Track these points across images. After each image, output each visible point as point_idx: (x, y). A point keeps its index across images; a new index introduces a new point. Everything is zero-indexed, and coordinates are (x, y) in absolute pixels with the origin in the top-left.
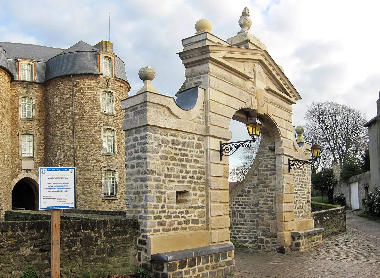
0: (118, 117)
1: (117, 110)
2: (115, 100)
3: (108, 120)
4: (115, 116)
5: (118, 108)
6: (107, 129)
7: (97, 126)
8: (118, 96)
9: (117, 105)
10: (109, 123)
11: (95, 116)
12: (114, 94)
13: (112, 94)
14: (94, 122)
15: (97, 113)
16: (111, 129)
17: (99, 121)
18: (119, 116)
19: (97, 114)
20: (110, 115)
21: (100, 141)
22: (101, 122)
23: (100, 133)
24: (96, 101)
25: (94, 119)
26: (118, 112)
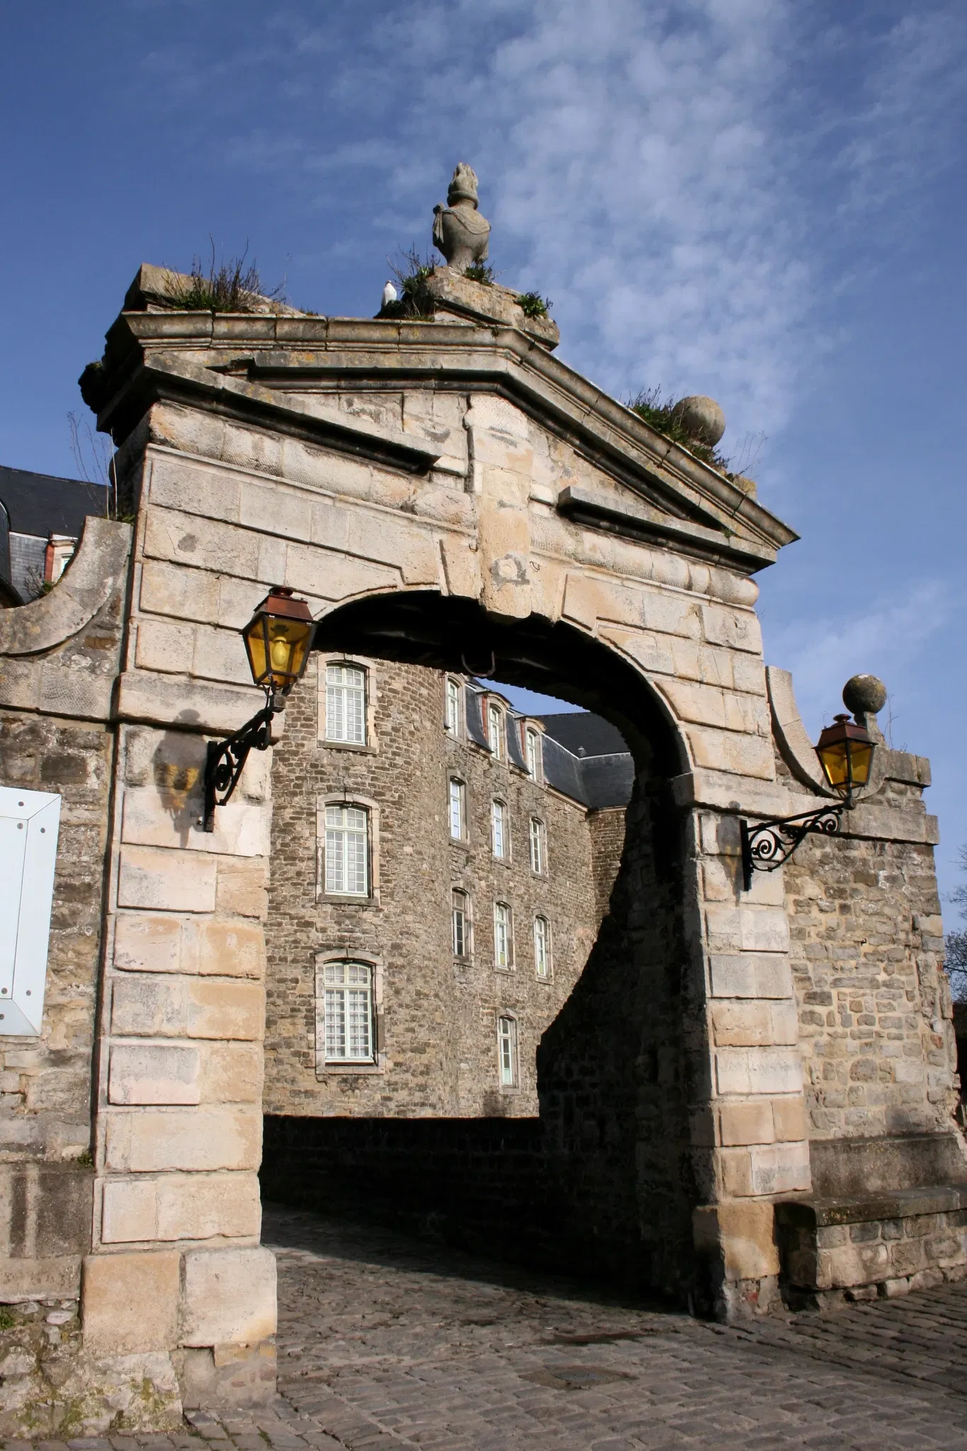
0: (387, 758)
1: (383, 733)
2: (374, 693)
3: (346, 769)
4: (375, 756)
5: (387, 726)
6: (343, 805)
7: (301, 793)
8: (387, 679)
9: (383, 714)
10: (350, 782)
11: (296, 753)
12: (372, 673)
13: (365, 672)
14: (293, 776)
15: (303, 745)
16: (356, 805)
17: (311, 772)
18: (394, 753)
19: (305, 749)
20: (354, 752)
21: (313, 848)
22: (319, 776)
23: (313, 819)
24: (302, 699)
25: (291, 765)
26: (387, 739)
